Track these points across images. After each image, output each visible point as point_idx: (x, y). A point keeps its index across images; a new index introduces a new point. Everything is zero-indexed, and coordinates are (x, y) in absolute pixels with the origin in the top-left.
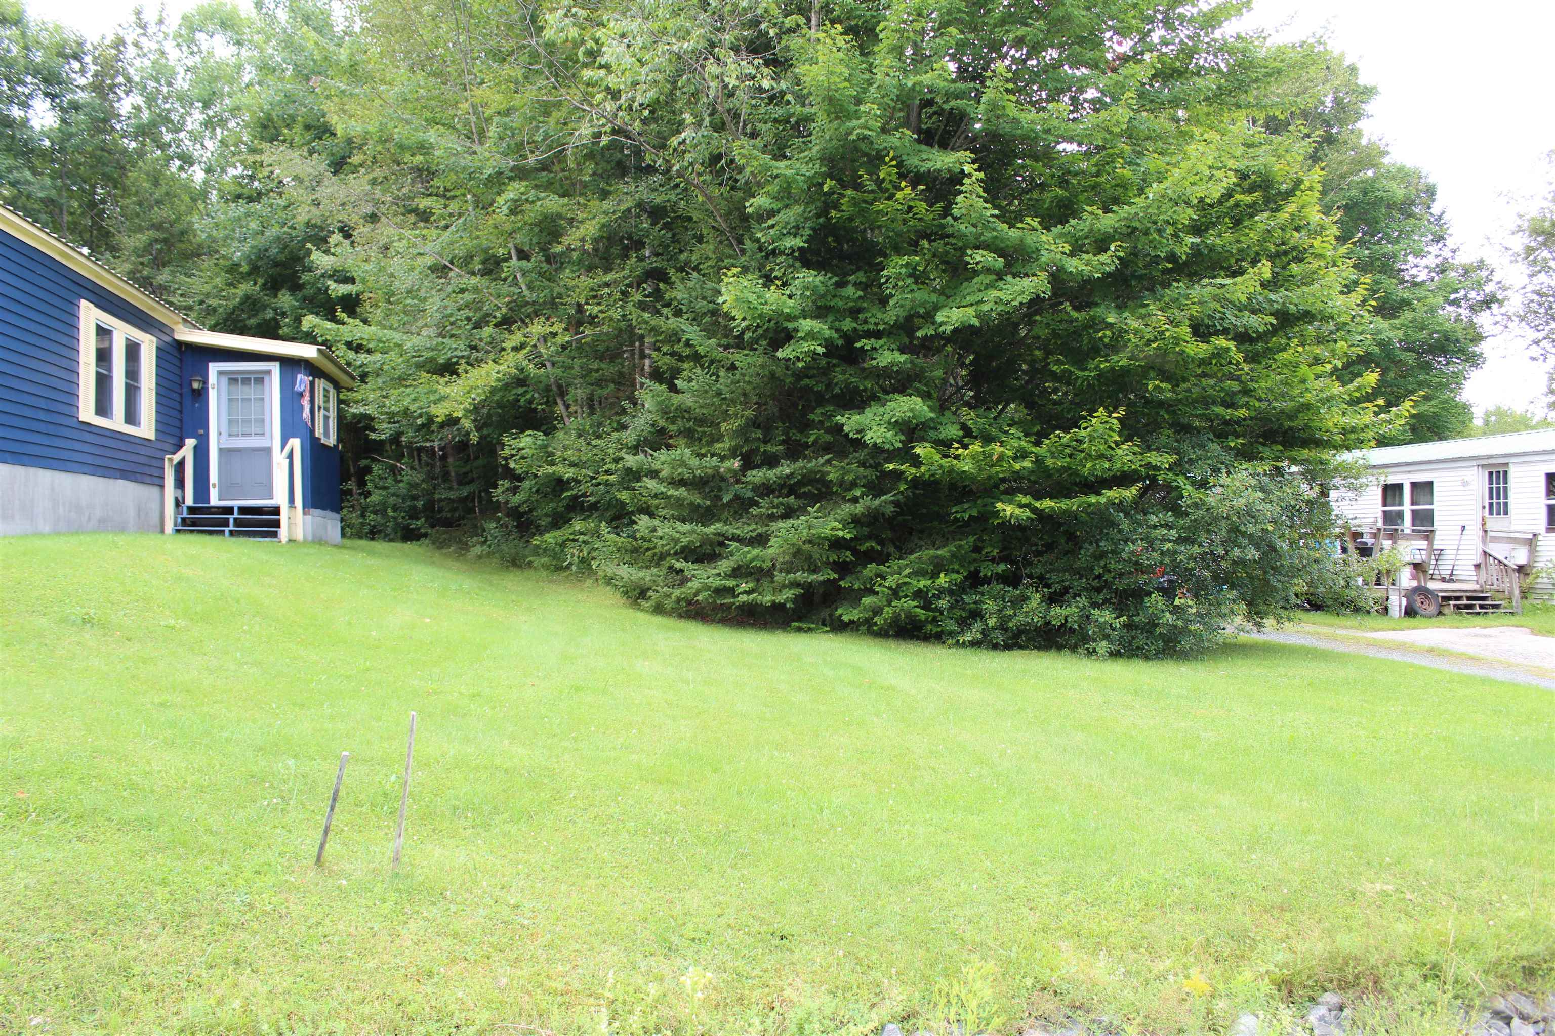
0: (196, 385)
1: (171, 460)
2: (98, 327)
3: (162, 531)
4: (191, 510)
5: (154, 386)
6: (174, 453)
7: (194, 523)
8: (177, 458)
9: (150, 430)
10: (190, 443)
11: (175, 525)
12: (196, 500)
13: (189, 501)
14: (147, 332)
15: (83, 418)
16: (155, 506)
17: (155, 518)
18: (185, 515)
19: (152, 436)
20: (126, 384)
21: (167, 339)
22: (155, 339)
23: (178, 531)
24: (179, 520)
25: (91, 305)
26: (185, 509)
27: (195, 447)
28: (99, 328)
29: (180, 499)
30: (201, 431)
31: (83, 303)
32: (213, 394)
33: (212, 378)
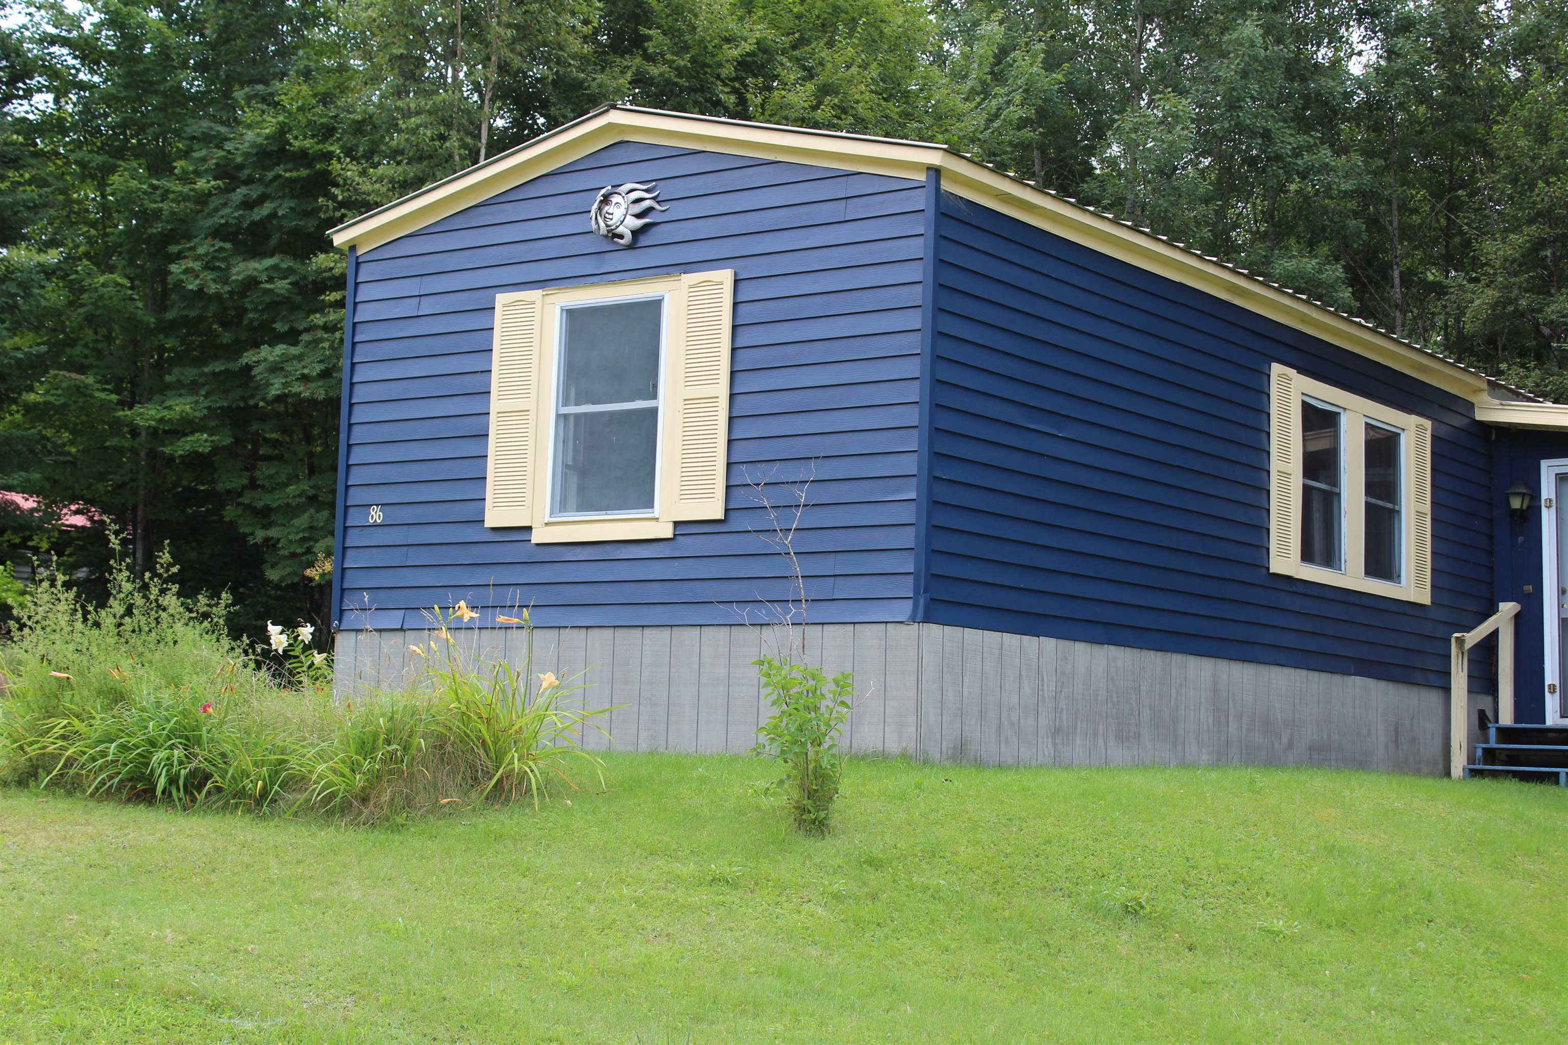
0: (1516, 503)
1: (1460, 641)
2: (1306, 407)
3: (1448, 773)
4: (1505, 734)
5: (1427, 507)
6: (1469, 629)
7: (1514, 758)
8: (1473, 637)
9: (1419, 585)
10: (1508, 609)
11: (1471, 759)
12: (1519, 712)
13: (1506, 718)
14: (1410, 411)
15: (1278, 565)
16: (1433, 726)
17: (1434, 749)
18: (1493, 744)
19: (1425, 598)
20: (1367, 505)
21: (1459, 422)
22: (1428, 424)
23: (1474, 773)
24: (1479, 753)
25: (1292, 372)
26: (1492, 733)
27: (1517, 618)
28: (1308, 409)
29: (1490, 714)
30: (1529, 588)
31: (1276, 369)
32: (1548, 519)
33: (1547, 489)
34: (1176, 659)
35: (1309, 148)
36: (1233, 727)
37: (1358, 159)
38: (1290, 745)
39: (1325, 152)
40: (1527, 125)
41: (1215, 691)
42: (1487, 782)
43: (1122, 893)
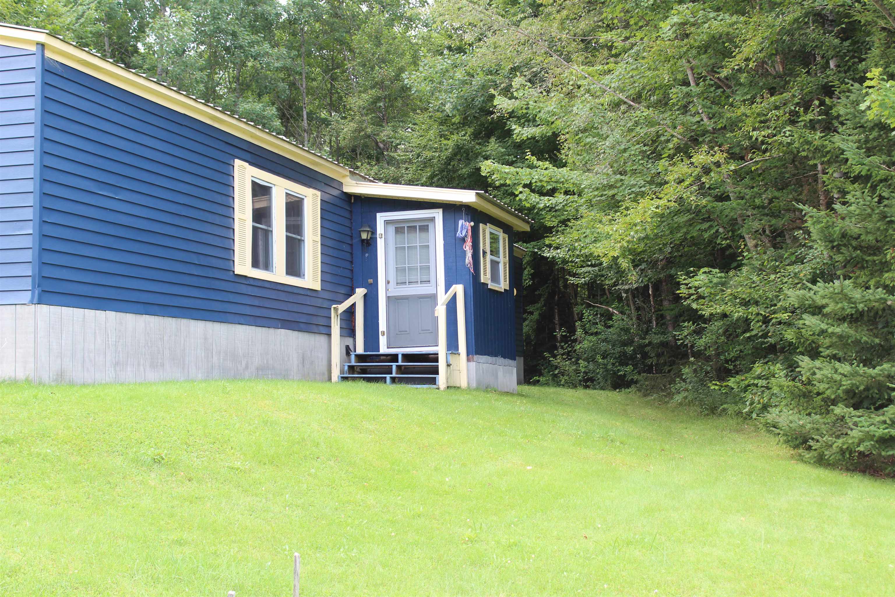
0: (364, 236)
1: (336, 309)
2: (254, 184)
3: (330, 379)
4: (360, 358)
5: (318, 238)
6: (341, 302)
7: (364, 371)
8: (343, 307)
9: (314, 280)
10: (360, 292)
11: (342, 372)
12: (366, 347)
13: (360, 350)
14: (309, 186)
15: (238, 270)
16: (322, 355)
17: (322, 367)
18: (353, 363)
19: (317, 286)
20: (288, 238)
21: (336, 193)
22: (319, 193)
23: (344, 379)
24: (346, 368)
25: (246, 165)
26: (353, 357)
27: (365, 296)
28: (255, 185)
29: (351, 347)
30: (371, 281)
31: (238, 163)
32: (380, 244)
33: (380, 228)
34: (184, 322)
35: (258, 43)
36: (215, 358)
37: (284, 50)
38: (247, 367)
39: (266, 46)
40: (370, 36)
41: (206, 339)
42: (350, 383)
43: (152, 452)
